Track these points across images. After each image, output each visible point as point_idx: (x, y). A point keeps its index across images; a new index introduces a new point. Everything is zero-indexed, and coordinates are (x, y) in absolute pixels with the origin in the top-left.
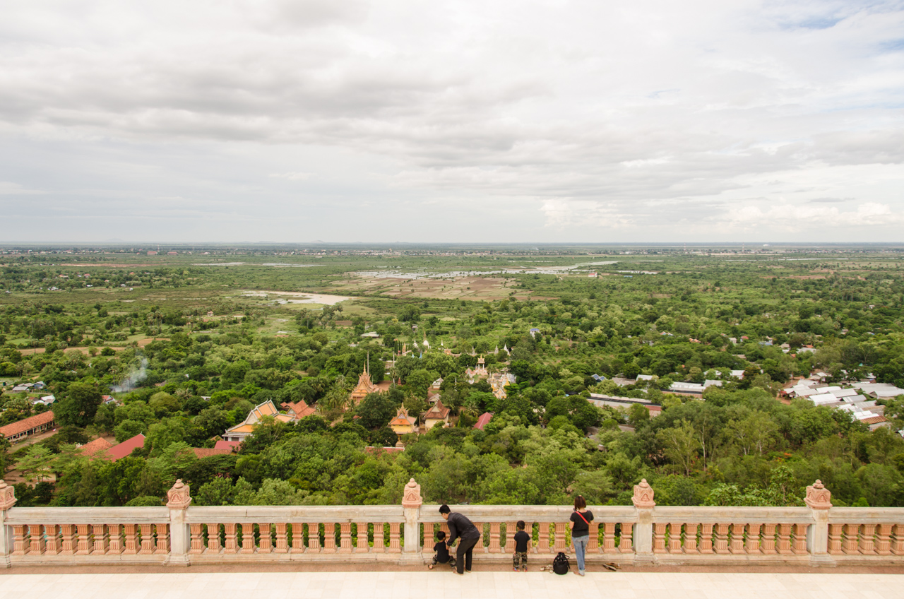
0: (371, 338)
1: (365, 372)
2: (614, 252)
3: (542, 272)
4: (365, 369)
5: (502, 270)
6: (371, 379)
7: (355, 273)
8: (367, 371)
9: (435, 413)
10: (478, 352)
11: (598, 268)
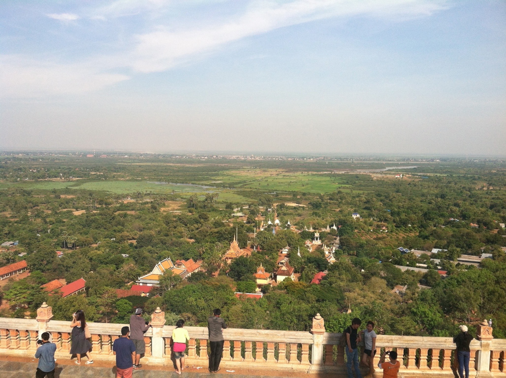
0: (238, 217)
1: (234, 240)
2: (415, 159)
3: (361, 173)
4: (234, 239)
5: (332, 171)
6: (239, 245)
7: (228, 172)
8: (236, 240)
9: (284, 271)
10: (314, 228)
11: (402, 170)
